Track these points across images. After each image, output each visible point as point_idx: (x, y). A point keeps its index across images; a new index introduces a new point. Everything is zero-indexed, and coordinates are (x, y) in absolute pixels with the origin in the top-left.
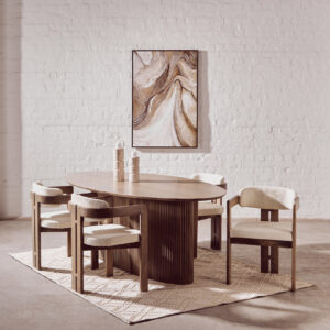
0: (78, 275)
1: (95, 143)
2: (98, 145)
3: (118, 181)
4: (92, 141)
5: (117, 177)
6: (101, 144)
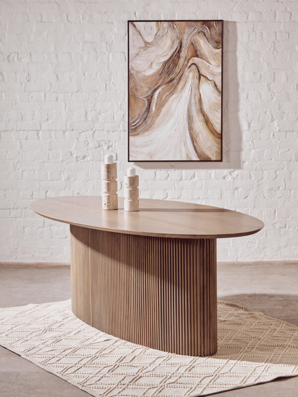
1: (75, 155)
2: (79, 159)
3: (109, 210)
4: (71, 152)
5: (107, 204)
6: (84, 157)
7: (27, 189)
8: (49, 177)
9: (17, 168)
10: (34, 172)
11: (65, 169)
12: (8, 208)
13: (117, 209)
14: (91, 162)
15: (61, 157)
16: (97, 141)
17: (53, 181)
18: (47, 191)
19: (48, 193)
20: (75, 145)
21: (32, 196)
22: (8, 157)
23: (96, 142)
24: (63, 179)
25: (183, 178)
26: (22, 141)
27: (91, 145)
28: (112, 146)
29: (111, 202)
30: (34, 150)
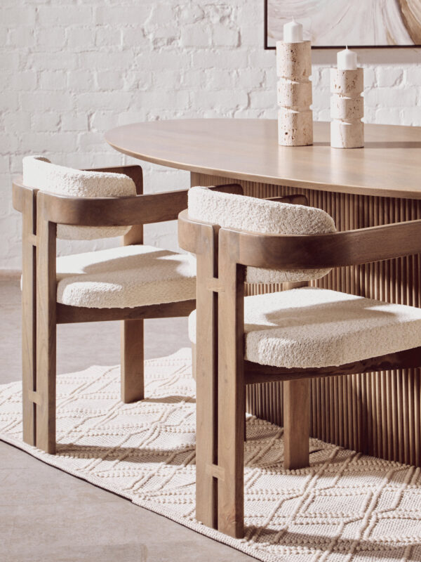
0: (225, 472)
1: (151, 37)
2: (159, 44)
3: (295, 146)
4: (143, 30)
5: (290, 133)
6: (171, 40)
7: (49, 110)
8: (96, 84)
9: (28, 65)
10: (64, 72)
11: (130, 66)
12: (5, 152)
13: (311, 145)
14: (185, 50)
15: (122, 41)
16: (199, 5)
17: (104, 91)
18: (91, 115)
19: (93, 116)
20: (151, 14)
21: (58, 124)
22: (8, 42)
23: (196, 7)
24: (126, 87)
25: (378, 83)
26: (39, 7)
27: (185, 14)
28: (229, 16)
29: (301, 129)
30: (66, 27)
